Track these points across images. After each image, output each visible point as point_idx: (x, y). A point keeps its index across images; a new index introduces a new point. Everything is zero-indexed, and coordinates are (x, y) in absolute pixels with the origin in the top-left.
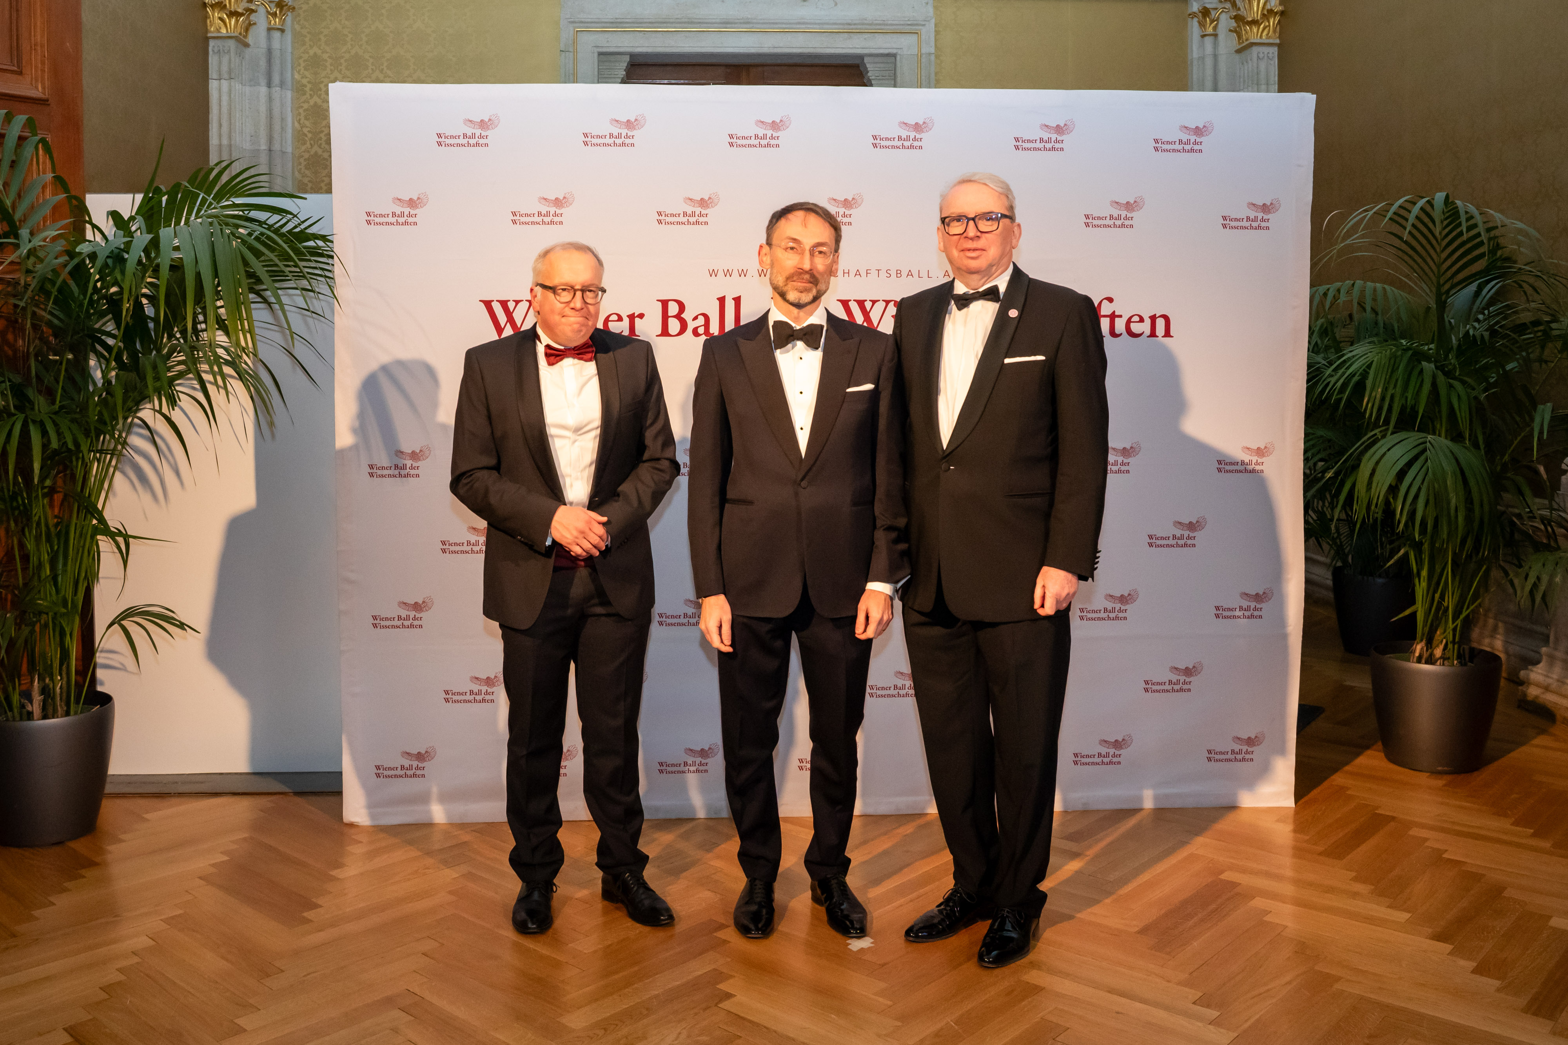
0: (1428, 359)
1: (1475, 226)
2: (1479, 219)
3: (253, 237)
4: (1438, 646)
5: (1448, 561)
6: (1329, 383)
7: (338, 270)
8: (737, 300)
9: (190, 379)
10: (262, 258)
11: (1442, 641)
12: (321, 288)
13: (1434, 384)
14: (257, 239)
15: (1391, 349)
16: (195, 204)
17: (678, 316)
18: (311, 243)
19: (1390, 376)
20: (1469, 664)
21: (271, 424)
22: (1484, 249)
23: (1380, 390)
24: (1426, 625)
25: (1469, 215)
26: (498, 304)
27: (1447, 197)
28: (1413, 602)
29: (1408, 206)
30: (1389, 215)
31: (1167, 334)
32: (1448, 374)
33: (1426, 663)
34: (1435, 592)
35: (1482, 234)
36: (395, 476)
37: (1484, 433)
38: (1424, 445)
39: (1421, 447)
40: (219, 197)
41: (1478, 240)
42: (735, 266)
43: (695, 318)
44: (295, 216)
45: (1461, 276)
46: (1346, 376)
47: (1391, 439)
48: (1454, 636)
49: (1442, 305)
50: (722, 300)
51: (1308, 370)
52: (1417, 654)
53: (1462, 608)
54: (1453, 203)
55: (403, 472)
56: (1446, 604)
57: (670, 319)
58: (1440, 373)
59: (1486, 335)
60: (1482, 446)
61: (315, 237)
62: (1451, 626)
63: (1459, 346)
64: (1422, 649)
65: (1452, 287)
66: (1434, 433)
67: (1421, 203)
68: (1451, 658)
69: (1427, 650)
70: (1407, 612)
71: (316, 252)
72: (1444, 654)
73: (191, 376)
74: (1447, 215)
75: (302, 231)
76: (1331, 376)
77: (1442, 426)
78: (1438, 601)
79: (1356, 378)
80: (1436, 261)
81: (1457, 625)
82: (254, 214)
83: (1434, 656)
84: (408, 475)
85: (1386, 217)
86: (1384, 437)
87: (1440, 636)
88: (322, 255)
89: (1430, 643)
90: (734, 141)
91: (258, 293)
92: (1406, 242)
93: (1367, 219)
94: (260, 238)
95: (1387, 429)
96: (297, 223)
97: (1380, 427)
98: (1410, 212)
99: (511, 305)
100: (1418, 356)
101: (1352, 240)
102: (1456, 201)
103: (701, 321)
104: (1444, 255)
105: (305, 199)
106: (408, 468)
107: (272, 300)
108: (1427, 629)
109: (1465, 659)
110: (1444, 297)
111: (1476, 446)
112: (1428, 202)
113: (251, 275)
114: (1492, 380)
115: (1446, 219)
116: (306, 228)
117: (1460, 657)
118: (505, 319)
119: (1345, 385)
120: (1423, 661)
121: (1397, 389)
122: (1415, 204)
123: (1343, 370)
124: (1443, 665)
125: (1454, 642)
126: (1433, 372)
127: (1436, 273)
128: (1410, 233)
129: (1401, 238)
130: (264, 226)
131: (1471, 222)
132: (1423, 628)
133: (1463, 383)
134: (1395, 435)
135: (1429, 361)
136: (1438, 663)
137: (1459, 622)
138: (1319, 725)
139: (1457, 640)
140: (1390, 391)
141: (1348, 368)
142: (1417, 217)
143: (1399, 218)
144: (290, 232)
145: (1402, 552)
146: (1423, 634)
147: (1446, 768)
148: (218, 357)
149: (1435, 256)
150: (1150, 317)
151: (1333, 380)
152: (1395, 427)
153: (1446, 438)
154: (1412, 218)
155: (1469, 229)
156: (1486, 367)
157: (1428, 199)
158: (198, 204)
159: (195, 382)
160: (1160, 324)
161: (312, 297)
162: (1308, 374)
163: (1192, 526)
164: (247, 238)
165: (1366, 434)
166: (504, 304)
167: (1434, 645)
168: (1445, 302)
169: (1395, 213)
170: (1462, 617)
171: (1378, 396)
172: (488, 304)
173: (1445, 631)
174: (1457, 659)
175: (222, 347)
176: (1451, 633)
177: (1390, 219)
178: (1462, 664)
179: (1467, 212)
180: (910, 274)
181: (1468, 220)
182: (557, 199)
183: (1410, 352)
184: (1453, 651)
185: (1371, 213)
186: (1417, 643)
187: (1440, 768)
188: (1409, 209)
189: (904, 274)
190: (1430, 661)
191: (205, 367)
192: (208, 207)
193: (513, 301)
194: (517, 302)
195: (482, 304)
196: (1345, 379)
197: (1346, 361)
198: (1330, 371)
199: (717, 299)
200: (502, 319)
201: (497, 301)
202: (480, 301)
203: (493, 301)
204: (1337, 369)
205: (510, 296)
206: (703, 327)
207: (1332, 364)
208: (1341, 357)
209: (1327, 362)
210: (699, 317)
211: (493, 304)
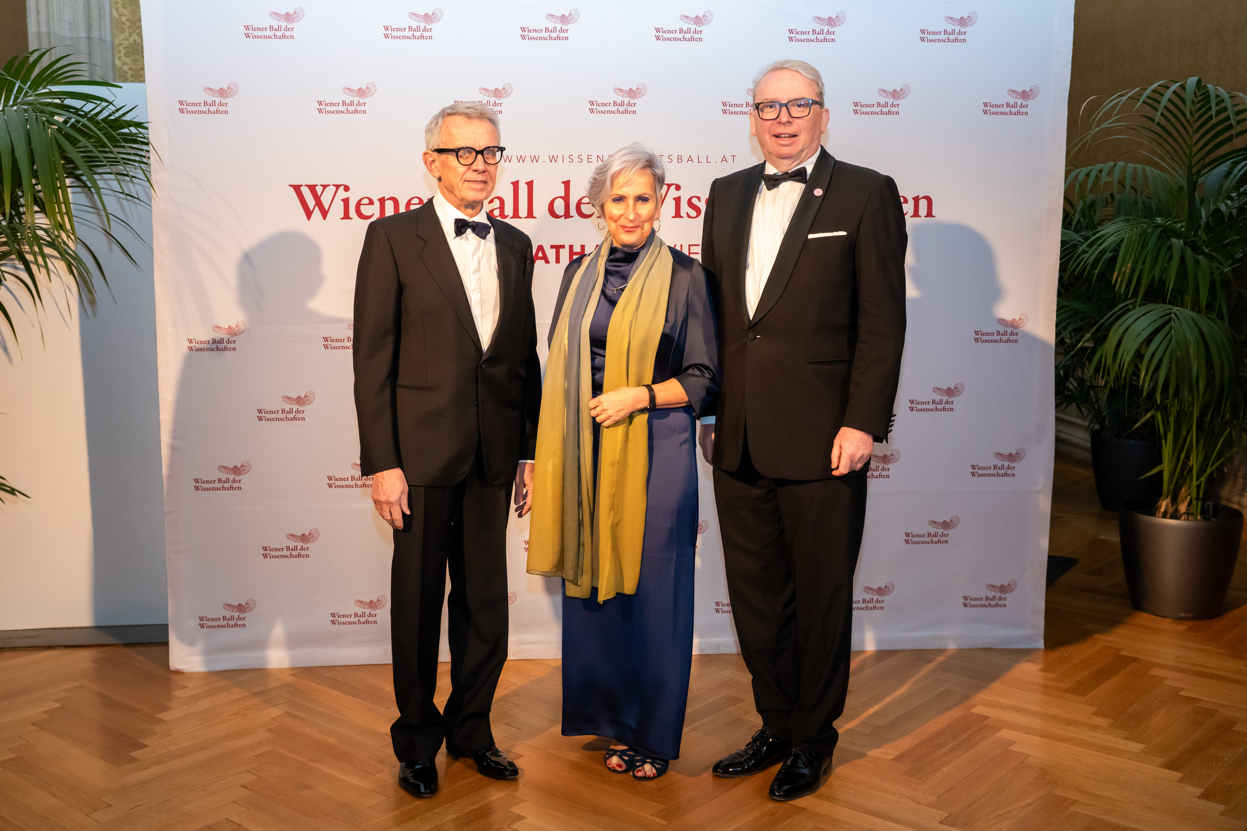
0: (1178, 235)
1: (1225, 109)
2: (1228, 102)
3: (69, 125)
4: (1182, 502)
5: (1193, 423)
6: (1083, 259)
7: (152, 155)
8: (530, 184)
9: (13, 260)
10: (80, 145)
11: (1186, 497)
12: (136, 173)
13: (1182, 259)
14: (73, 126)
15: (1142, 227)
16: (12, 92)
18: (126, 130)
19: (1140, 253)
20: (1213, 519)
21: (93, 302)
22: (1233, 132)
23: (1129, 265)
24: (1172, 483)
25: (1219, 99)
26: (307, 188)
27: (1199, 82)
28: (1160, 462)
29: (1161, 90)
30: (1143, 98)
31: (930, 214)
32: (1196, 249)
33: (1171, 518)
34: (1180, 453)
35: (1231, 117)
36: (213, 350)
37: (1228, 306)
38: (1170, 316)
39: (1167, 317)
40: (35, 85)
41: (1228, 123)
42: (528, 152)
44: (111, 103)
45: (1212, 156)
46: (1098, 252)
47: (1139, 311)
48: (1198, 493)
49: (1193, 185)
50: (516, 184)
51: (1061, 247)
52: (1163, 510)
53: (1207, 467)
54: (1205, 86)
55: (220, 346)
56: (1191, 464)
58: (1188, 248)
59: (1234, 211)
60: (1226, 318)
61: (129, 124)
62: (1195, 483)
63: (1208, 223)
64: (1167, 505)
65: (1204, 167)
66: (1182, 306)
67: (1175, 87)
68: (1195, 513)
69: (1172, 506)
70: (1154, 471)
71: (132, 139)
72: (1189, 510)
73: (14, 256)
74: (1200, 98)
75: (116, 120)
76: (1084, 252)
77: (1188, 298)
78: (1184, 461)
79: (1108, 255)
80: (1188, 143)
81: (1201, 482)
82: (68, 102)
83: (1179, 511)
84: (225, 349)
85: (1139, 100)
86: (1134, 308)
87: (1185, 493)
88: (135, 142)
89: (1175, 499)
90: (526, 33)
91: (78, 178)
92: (1158, 124)
93: (1122, 102)
94: (76, 126)
95: (1136, 302)
96: (111, 111)
97: (1131, 298)
98: (1163, 95)
99: (319, 190)
100: (1167, 233)
101: (1108, 124)
102: (1208, 85)
103: (497, 203)
104: (1196, 137)
105: (121, 87)
106: (225, 342)
107: (90, 185)
108: (1172, 487)
109: (1209, 515)
110: (1194, 178)
111: (1221, 317)
112: (1181, 85)
113: (69, 161)
114: (1239, 256)
115: (1199, 102)
116: (120, 117)
117: (1203, 512)
118: (314, 203)
119: (1097, 260)
120: (1168, 516)
121: (1146, 265)
122: (1168, 88)
123: (1095, 247)
124: (1188, 519)
125: (1197, 499)
126: (1182, 248)
127: (1188, 154)
128: (1162, 114)
129: (1153, 120)
130: (80, 112)
131: (1223, 105)
132: (1169, 486)
133: (1211, 258)
134: (1142, 307)
135: (1179, 238)
136: (1183, 518)
137: (1203, 479)
138: (1072, 575)
139: (1201, 496)
140: (1140, 266)
141: (1099, 245)
142: (1169, 100)
143: (1153, 101)
144: (105, 120)
145: (1149, 415)
146: (1168, 491)
147: (1188, 615)
148: (37, 238)
149: (1187, 138)
150: (913, 199)
151: (1086, 256)
152: (1142, 300)
153: (1193, 309)
154: (1164, 101)
155: (1218, 113)
156: (1232, 244)
157: (1180, 83)
158: (15, 92)
159: (17, 262)
160: (923, 204)
161: (127, 181)
162: (1061, 252)
163: (950, 392)
164: (63, 126)
165: (1116, 306)
166: (312, 188)
167: (1179, 501)
168: (1196, 182)
169: (1148, 97)
170: (1206, 475)
171: (1128, 271)
172: (297, 189)
173: (1190, 487)
174: (1201, 514)
175: (42, 229)
176: (1195, 491)
177: (1144, 102)
178: (1204, 519)
179: (1217, 96)
180: (690, 159)
181: (1217, 104)
182: (360, 89)
183: (1161, 229)
184: (1197, 507)
185: (1125, 98)
186: (1163, 500)
187: (1183, 615)
188: (1163, 93)
189: (685, 159)
190: (1175, 515)
191: (27, 248)
192: (25, 95)
193: (321, 185)
194: (325, 187)
195: (291, 188)
196: (1097, 256)
197: (1099, 238)
198: (1084, 247)
199: (512, 183)
200: (311, 202)
201: (306, 185)
202: (290, 185)
203: (302, 185)
204: (1090, 246)
205: (317, 181)
206: (499, 209)
207: (1086, 241)
208: (1094, 234)
209: (1083, 239)
210: (495, 200)
211: (301, 188)
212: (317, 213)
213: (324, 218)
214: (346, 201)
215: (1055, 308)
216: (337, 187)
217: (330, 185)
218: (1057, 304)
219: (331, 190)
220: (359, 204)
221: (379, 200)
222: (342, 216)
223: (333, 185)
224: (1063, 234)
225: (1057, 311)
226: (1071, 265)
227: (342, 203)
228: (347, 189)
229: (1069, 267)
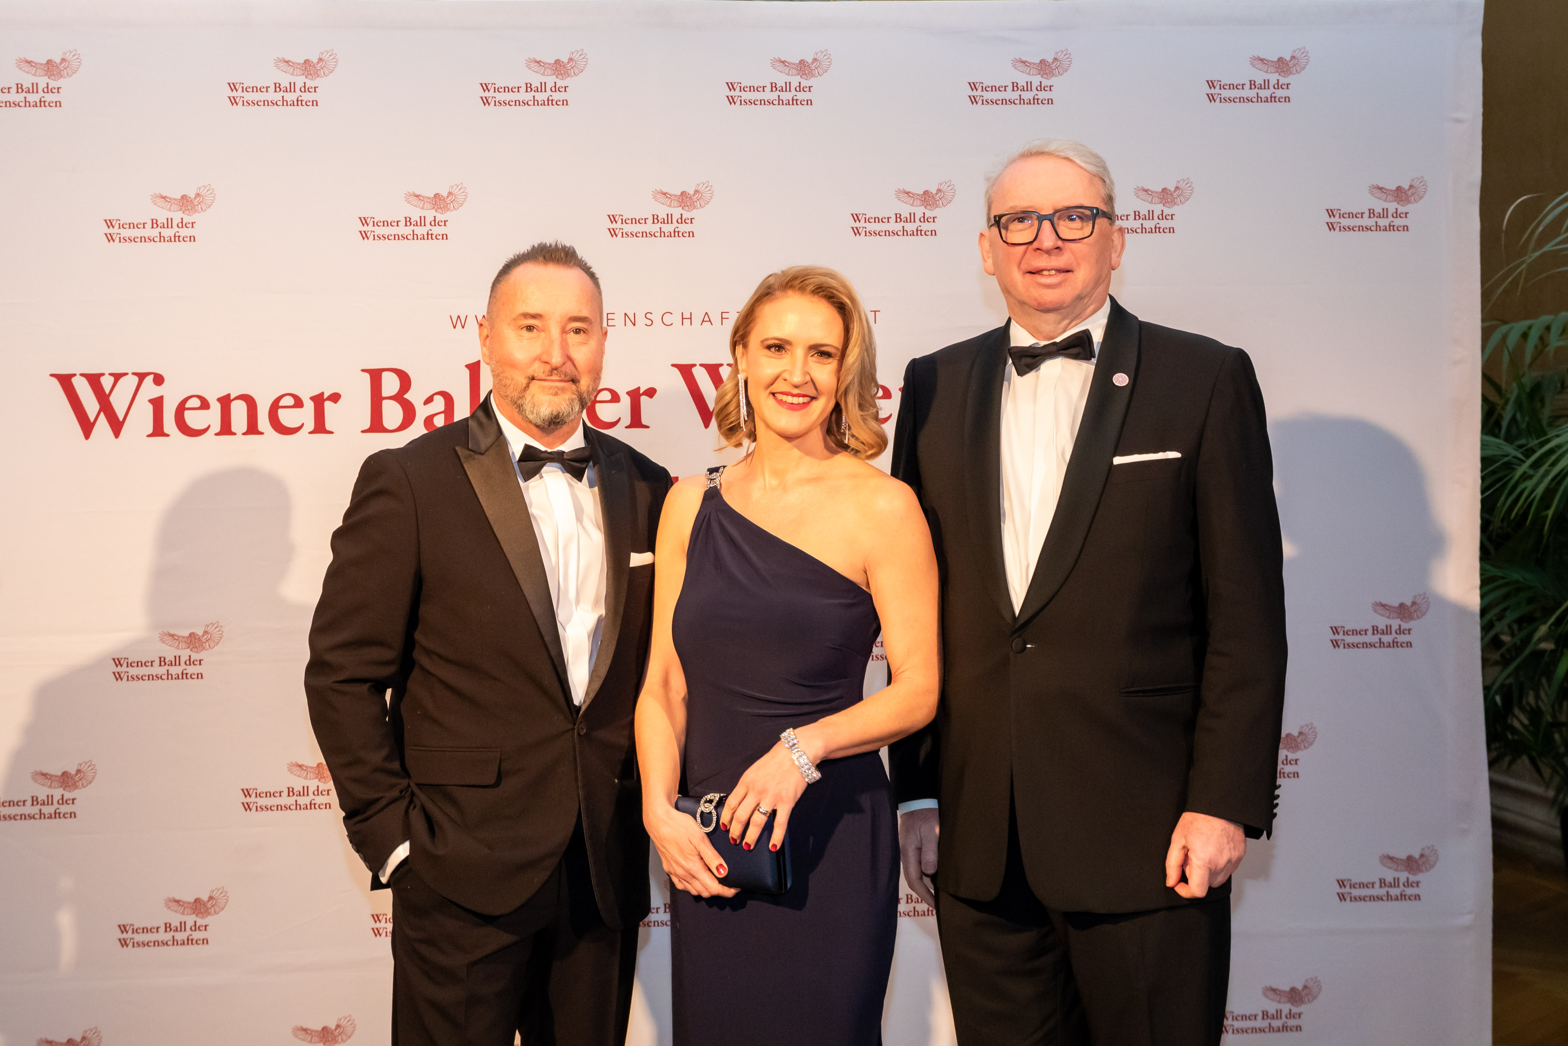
6: (1522, 488)
17: (399, 397)
26: (84, 380)
43: (429, 400)
46: (1550, 477)
50: (474, 368)
51: (1482, 470)
57: (385, 402)
76: (1525, 477)
90: (490, 94)
99: (107, 382)
101: (1556, 245)
103: (439, 403)
118: (98, 407)
119: (1549, 493)
123: (1545, 467)
141: (1554, 464)
151: (1530, 484)
162: (1483, 479)
166: (94, 380)
172: (65, 381)
182: (184, 197)
193: (111, 374)
194: (117, 377)
195: (55, 382)
196: (1549, 484)
197: (1552, 451)
198: (1524, 468)
199: (467, 366)
200: (91, 406)
201: (82, 375)
202: (52, 375)
203: (75, 375)
204: (1536, 465)
205: (104, 366)
206: (443, 415)
207: (1528, 457)
208: (1542, 445)
209: (1522, 453)
210: (436, 397)
211: (74, 380)
212: (102, 426)
213: (117, 434)
214: (157, 404)
215: (1477, 581)
216: (142, 376)
217: (126, 374)
218: (1482, 575)
219: (128, 384)
220: (181, 409)
221: (219, 400)
222: (150, 431)
223: (134, 374)
224: (1484, 446)
225: (1482, 586)
226: (1503, 503)
227: (150, 407)
228: (159, 380)
229: (1499, 505)
